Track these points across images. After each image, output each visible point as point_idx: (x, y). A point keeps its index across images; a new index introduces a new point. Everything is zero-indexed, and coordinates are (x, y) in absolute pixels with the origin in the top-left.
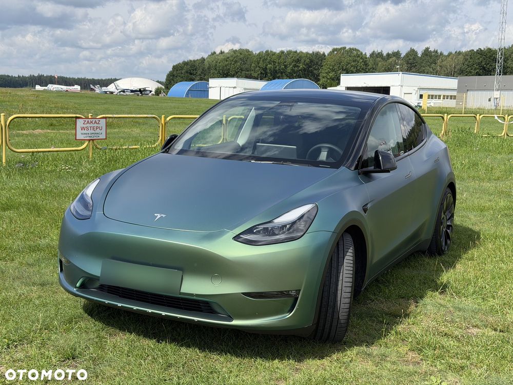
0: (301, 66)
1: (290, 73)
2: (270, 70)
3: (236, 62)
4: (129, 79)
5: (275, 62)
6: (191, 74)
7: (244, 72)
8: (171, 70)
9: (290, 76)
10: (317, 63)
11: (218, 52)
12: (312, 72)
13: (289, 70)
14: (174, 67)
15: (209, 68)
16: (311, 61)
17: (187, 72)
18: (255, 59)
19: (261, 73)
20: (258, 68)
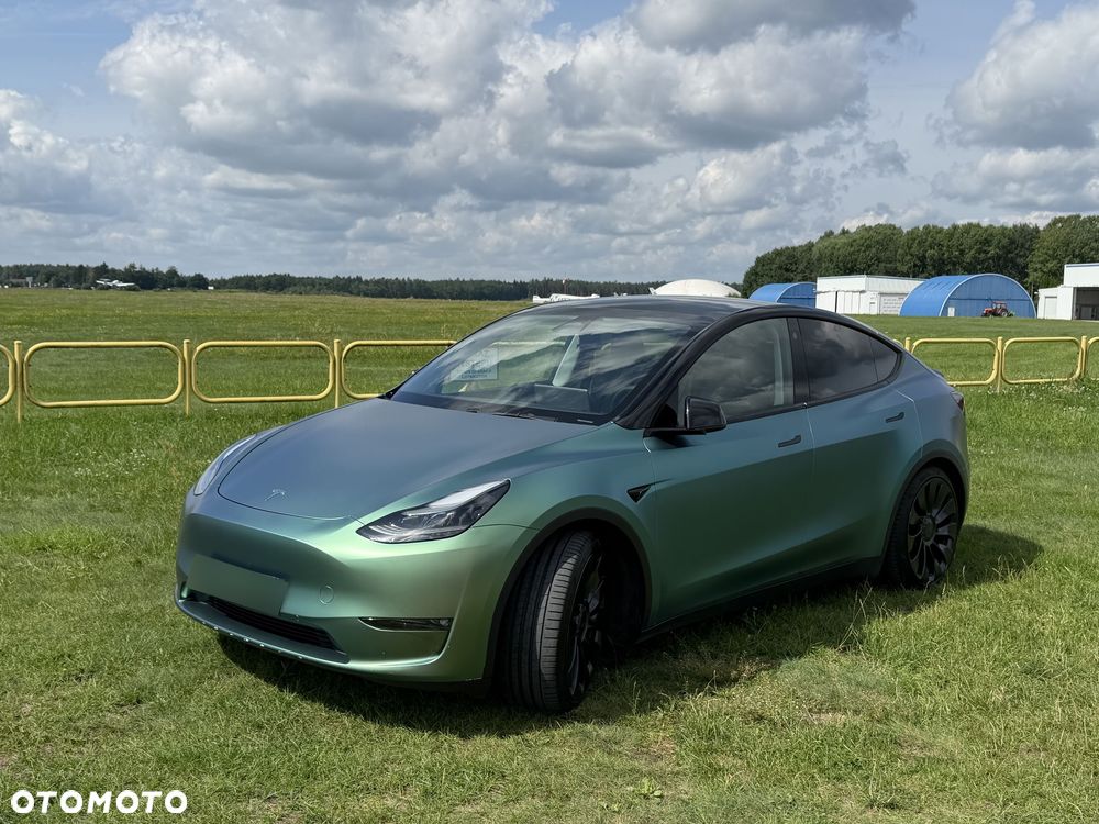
0: (992, 251)
1: (970, 264)
2: (932, 259)
3: (868, 247)
4: (683, 281)
5: (942, 246)
6: (787, 270)
7: (883, 264)
8: (753, 264)
9: (970, 270)
10: (1023, 246)
11: (837, 232)
12: (1012, 260)
13: (968, 258)
14: (759, 260)
15: (819, 260)
16: (1012, 242)
17: (780, 268)
18: (903, 240)
19: (915, 265)
20: (909, 257)
